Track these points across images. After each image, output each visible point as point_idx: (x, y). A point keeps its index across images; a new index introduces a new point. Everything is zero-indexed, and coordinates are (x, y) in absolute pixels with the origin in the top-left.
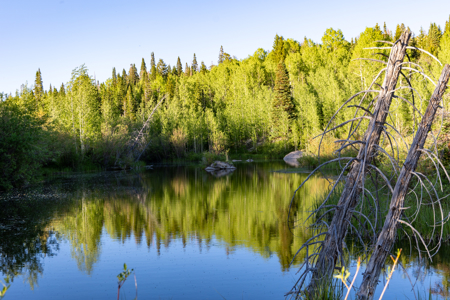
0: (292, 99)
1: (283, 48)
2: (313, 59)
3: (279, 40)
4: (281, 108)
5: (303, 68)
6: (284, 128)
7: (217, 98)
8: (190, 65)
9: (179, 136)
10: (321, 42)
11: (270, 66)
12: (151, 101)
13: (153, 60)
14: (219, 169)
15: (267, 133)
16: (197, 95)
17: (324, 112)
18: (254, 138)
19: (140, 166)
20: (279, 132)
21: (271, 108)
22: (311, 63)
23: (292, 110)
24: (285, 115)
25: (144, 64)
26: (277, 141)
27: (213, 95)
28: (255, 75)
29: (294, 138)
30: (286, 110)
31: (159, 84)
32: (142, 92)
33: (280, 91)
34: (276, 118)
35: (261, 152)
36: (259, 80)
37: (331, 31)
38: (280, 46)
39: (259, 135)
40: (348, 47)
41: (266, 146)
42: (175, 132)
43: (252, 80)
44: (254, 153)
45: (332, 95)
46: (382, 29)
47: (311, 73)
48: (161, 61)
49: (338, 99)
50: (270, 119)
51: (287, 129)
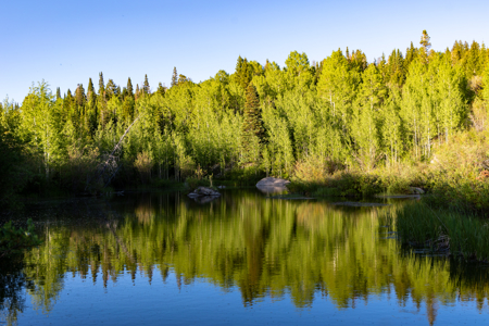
0: (263, 123)
1: (247, 69)
2: (279, 82)
3: (242, 61)
4: (251, 132)
5: (269, 91)
6: (255, 153)
7: (178, 121)
8: (141, 86)
9: (144, 159)
10: (286, 66)
11: (234, 88)
12: (110, 123)
13: (102, 80)
14: (203, 195)
15: (235, 158)
16: (157, 118)
17: (296, 137)
18: (223, 164)
19: (110, 192)
20: (248, 157)
21: (240, 132)
22: (276, 86)
23: (263, 135)
24: (255, 140)
25: (91, 84)
26: (247, 167)
27: (173, 117)
28: (218, 97)
29: (266, 164)
30: (257, 134)
31: (115, 105)
32: (97, 114)
33: (250, 115)
34: (246, 143)
35: (229, 179)
36: (223, 104)
37: (295, 54)
38: (243, 69)
39: (227, 160)
40: (313, 71)
41: (235, 173)
42: (139, 156)
43: (217, 103)
44: (223, 179)
45: (303, 120)
46: (344, 54)
47: (279, 96)
48: (111, 81)
49: (311, 124)
50: (239, 144)
51: (257, 154)
